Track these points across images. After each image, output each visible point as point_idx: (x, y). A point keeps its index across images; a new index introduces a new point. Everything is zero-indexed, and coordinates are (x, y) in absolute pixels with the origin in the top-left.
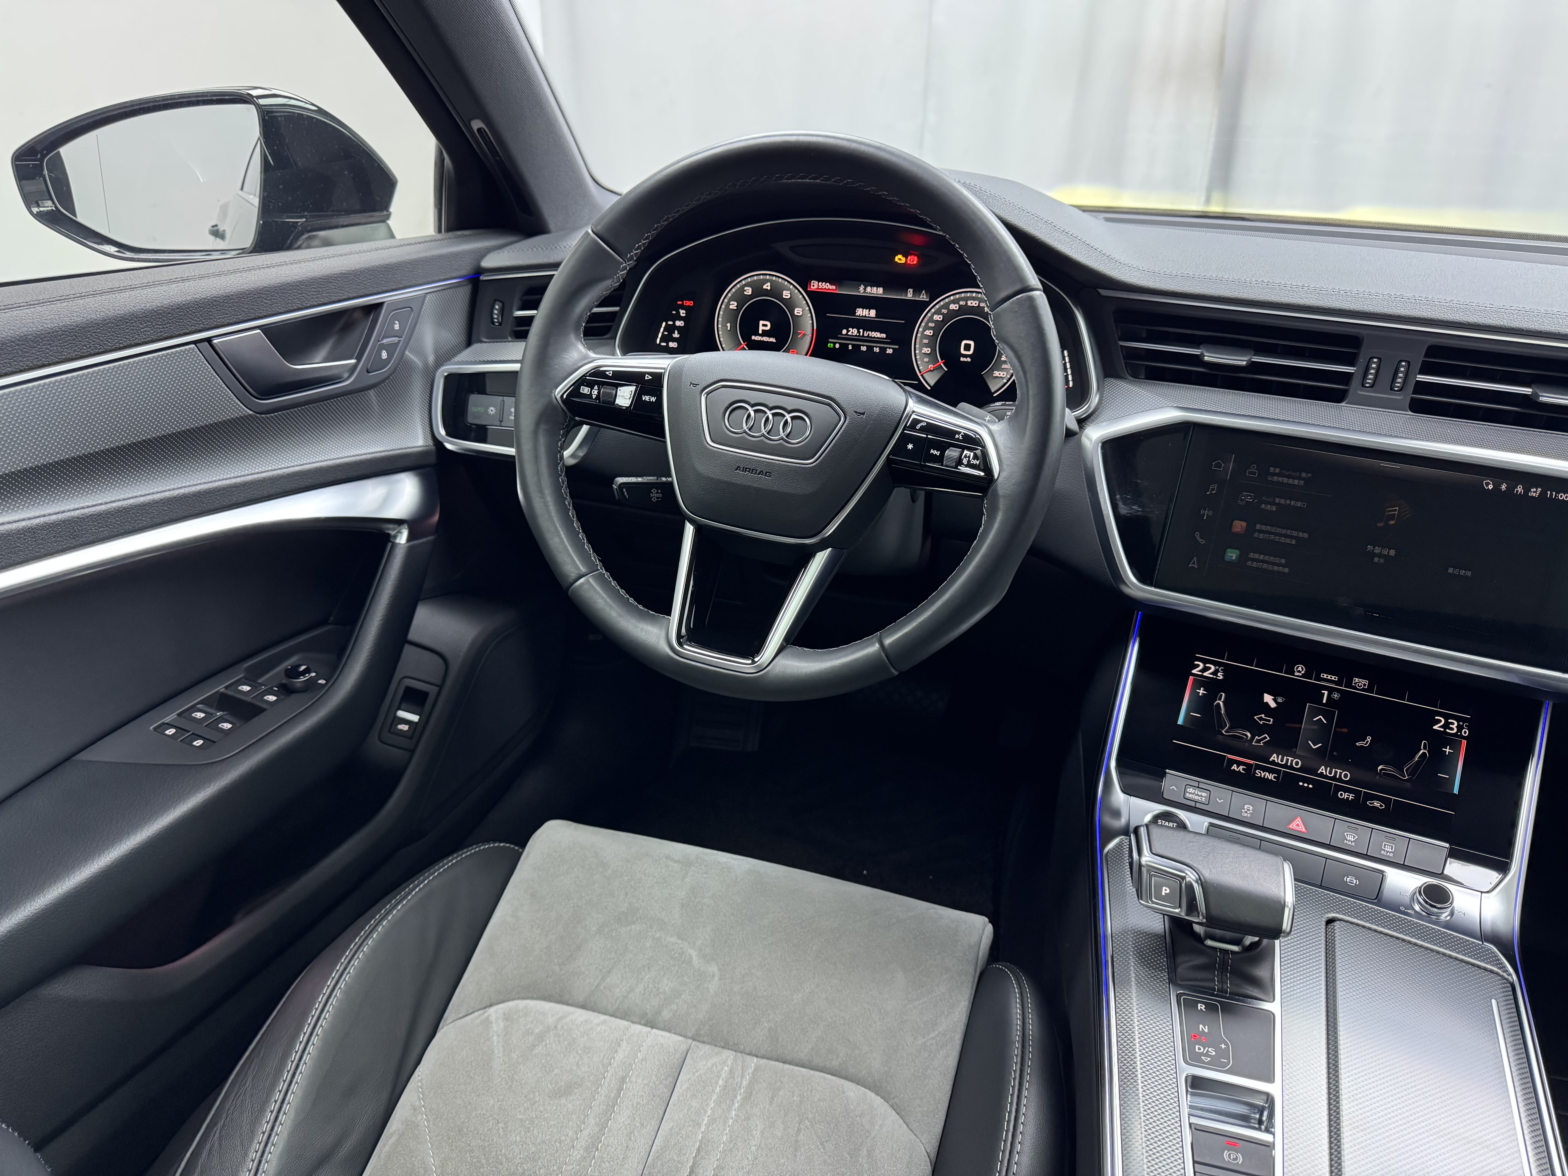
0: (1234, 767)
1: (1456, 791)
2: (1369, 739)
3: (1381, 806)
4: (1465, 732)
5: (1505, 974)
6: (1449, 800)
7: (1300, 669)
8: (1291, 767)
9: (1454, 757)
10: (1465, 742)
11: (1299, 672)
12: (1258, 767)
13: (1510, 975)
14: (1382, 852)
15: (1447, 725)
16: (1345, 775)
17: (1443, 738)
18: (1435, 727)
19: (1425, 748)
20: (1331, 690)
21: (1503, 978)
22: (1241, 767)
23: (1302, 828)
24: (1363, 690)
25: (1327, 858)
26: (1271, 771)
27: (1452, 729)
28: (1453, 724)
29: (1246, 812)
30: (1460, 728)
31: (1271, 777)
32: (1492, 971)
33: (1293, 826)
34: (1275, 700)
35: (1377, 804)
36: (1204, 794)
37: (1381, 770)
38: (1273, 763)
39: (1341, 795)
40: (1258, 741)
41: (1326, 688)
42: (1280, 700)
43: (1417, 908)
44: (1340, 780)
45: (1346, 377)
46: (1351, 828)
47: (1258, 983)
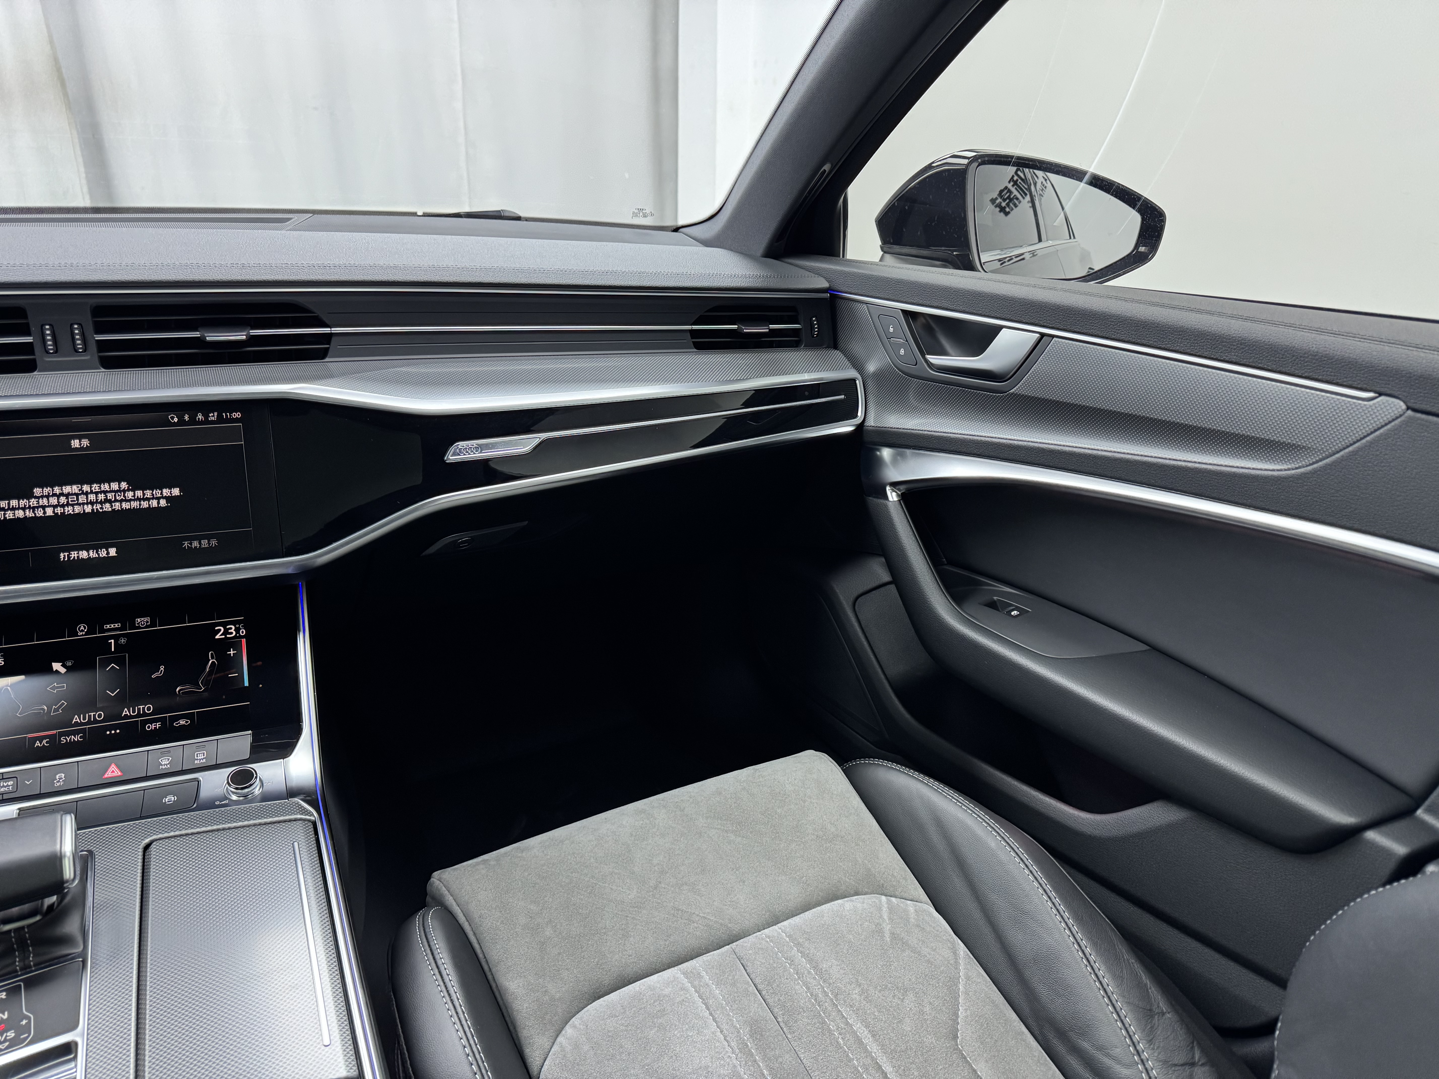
0: (38, 744)
1: (246, 684)
2: (162, 668)
3: (187, 722)
4: (243, 632)
5: (308, 817)
6: (242, 693)
7: (82, 628)
8: (96, 721)
9: (239, 655)
10: (244, 641)
11: (82, 631)
12: (61, 734)
13: (310, 814)
14: (196, 762)
15: (226, 632)
16: (147, 708)
17: (228, 643)
18: (217, 637)
19: (212, 658)
20: (116, 638)
21: (305, 820)
22: (44, 741)
23: (118, 773)
24: (147, 627)
25: (144, 789)
26: (75, 733)
27: (232, 633)
28: (231, 628)
29: (58, 782)
30: (237, 630)
31: (76, 738)
32: (295, 820)
33: (109, 774)
34: (63, 666)
35: (182, 722)
36: (10, 783)
37: (179, 691)
38: (76, 724)
39: (149, 727)
40: (56, 710)
41: (111, 637)
42: (69, 664)
43: (234, 797)
44: (145, 714)
45: (28, 348)
46: (164, 753)
47: (66, 940)
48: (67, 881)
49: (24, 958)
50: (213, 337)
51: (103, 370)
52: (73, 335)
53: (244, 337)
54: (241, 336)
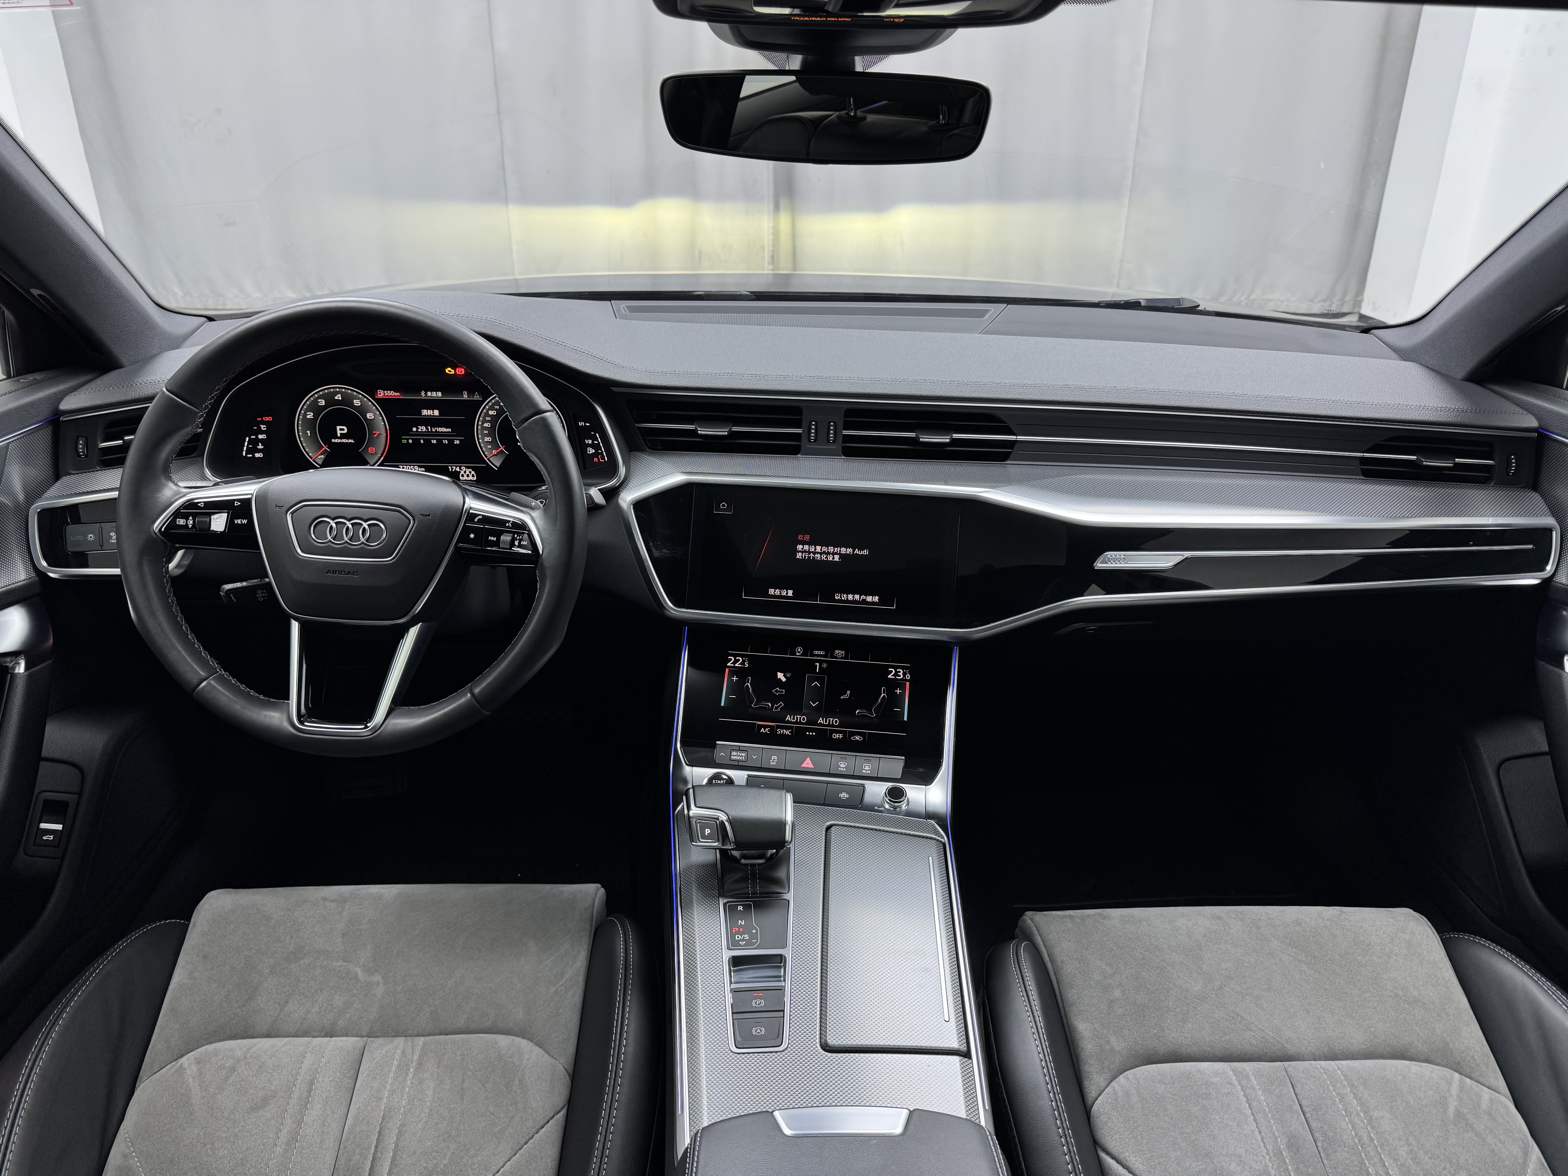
0: (762, 730)
1: (906, 719)
2: (848, 692)
3: (860, 739)
4: (908, 677)
5: (939, 838)
6: (901, 725)
7: (799, 650)
8: (800, 723)
9: (903, 694)
10: (908, 683)
11: (799, 652)
12: (778, 727)
13: (941, 836)
14: (863, 771)
15: (896, 674)
16: (835, 721)
17: (896, 683)
18: (889, 676)
19: (884, 693)
20: (821, 662)
21: (938, 840)
22: (767, 729)
23: (811, 765)
24: (842, 658)
25: (828, 783)
26: (787, 728)
27: (900, 676)
28: (900, 672)
29: (773, 761)
30: (904, 674)
31: (787, 732)
32: (931, 838)
33: (805, 765)
34: (785, 676)
35: (857, 738)
36: (744, 754)
37: (858, 713)
38: (788, 722)
39: (834, 736)
40: (777, 708)
41: (817, 661)
42: (788, 675)
43: (887, 806)
44: (833, 726)
45: (797, 437)
46: (844, 759)
47: (778, 882)
48: (787, 842)
49: (754, 887)
50: (926, 439)
51: (844, 457)
52: (829, 430)
53: (948, 440)
54: (946, 439)
